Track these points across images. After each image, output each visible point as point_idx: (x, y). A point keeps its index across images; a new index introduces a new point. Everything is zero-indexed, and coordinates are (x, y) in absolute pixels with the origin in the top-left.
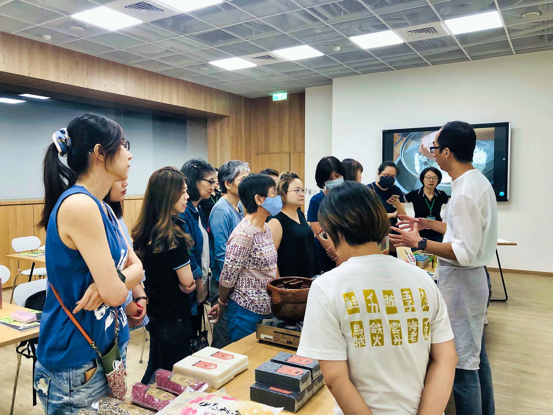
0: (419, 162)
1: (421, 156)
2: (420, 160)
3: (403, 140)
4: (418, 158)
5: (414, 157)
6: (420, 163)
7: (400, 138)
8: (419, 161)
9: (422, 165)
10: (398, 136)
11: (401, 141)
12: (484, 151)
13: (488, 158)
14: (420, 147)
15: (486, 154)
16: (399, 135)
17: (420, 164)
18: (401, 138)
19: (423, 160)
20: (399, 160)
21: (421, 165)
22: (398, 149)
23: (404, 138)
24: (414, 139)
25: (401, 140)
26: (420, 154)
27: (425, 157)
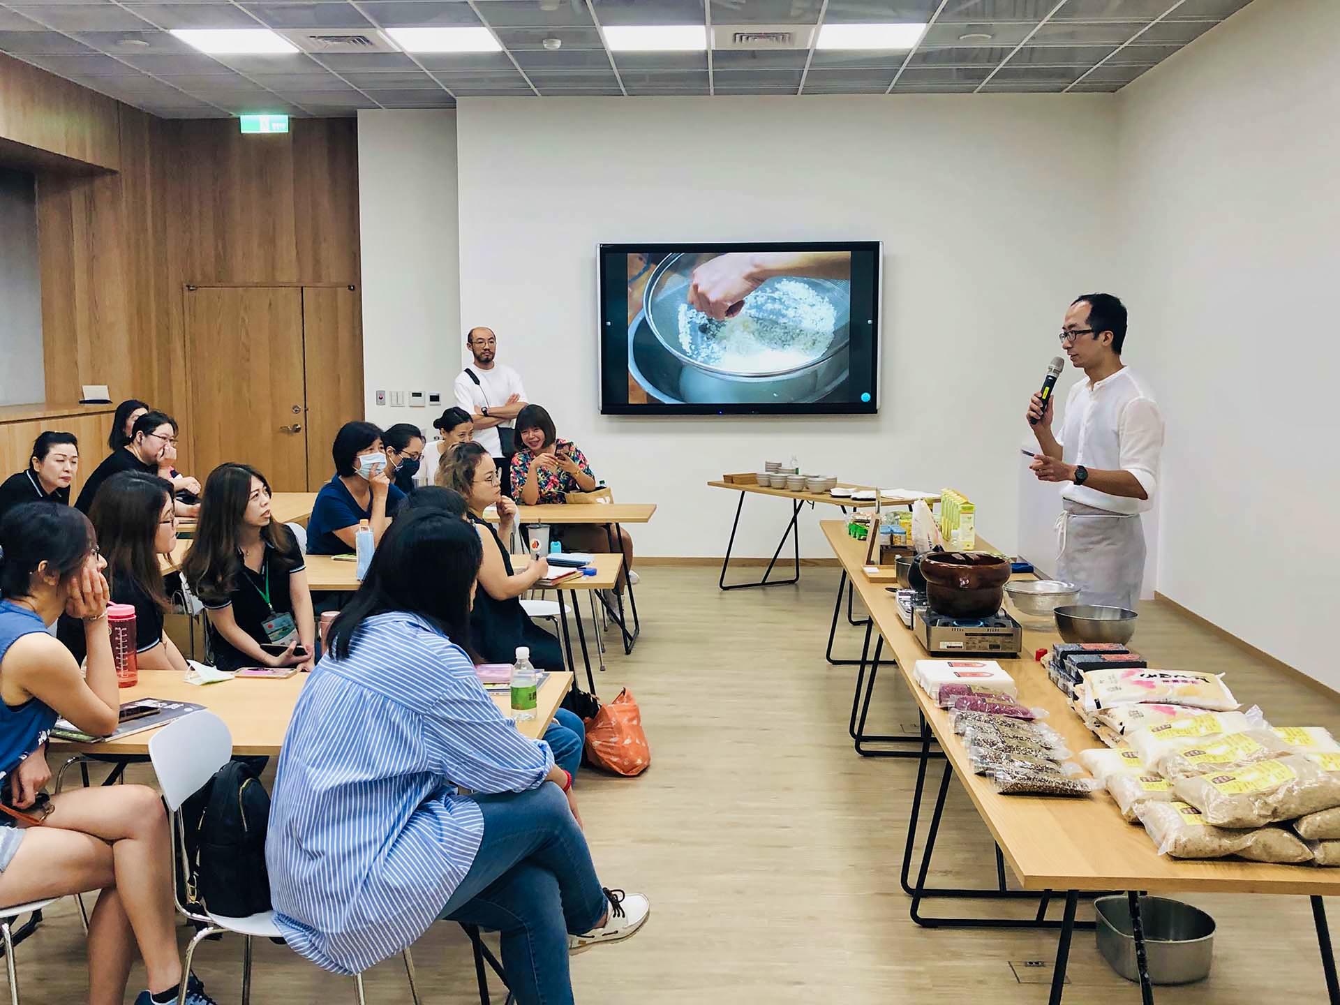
0: (689, 325)
1: (692, 310)
2: (690, 320)
3: (651, 270)
4: (686, 315)
5: (677, 313)
6: (690, 328)
7: (642, 265)
8: (689, 323)
9: (695, 331)
10: (638, 260)
11: (646, 274)
12: (830, 303)
13: (838, 320)
14: (691, 288)
15: (835, 309)
16: (641, 259)
17: (692, 329)
18: (645, 265)
19: (698, 322)
20: (641, 319)
21: (693, 333)
22: (638, 292)
23: (653, 266)
24: (676, 268)
25: (645, 270)
26: (691, 305)
27: (702, 314)
